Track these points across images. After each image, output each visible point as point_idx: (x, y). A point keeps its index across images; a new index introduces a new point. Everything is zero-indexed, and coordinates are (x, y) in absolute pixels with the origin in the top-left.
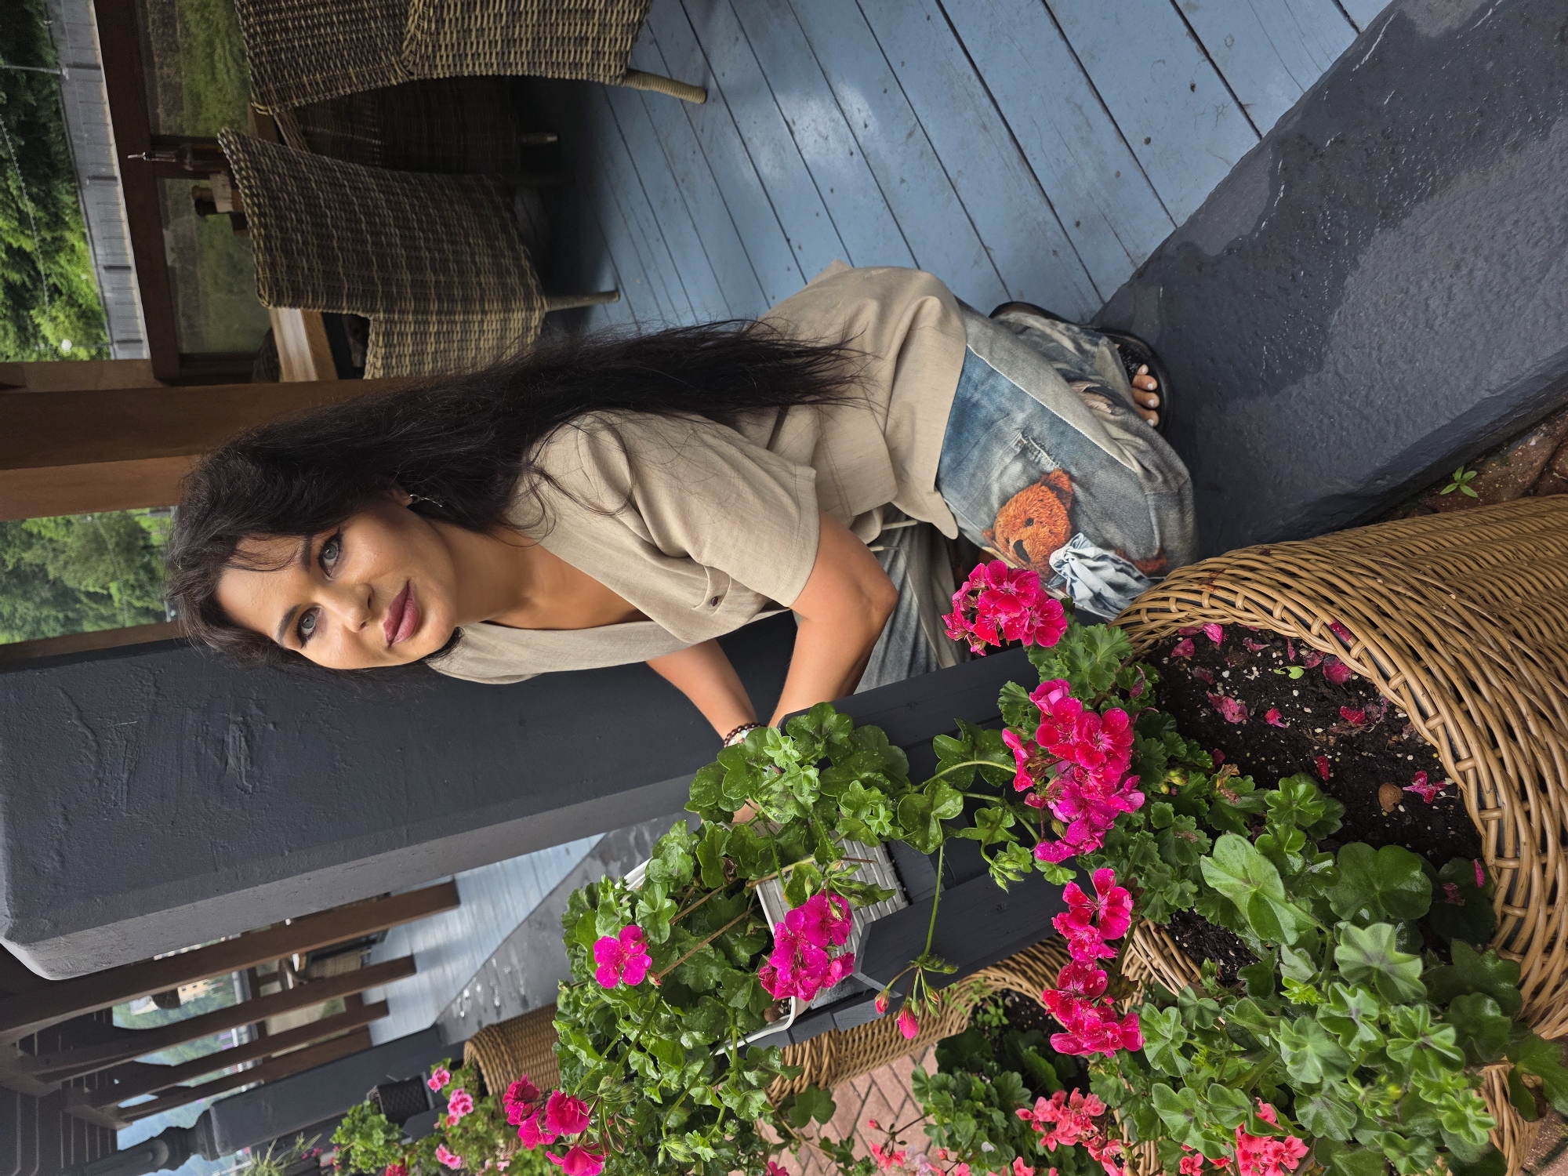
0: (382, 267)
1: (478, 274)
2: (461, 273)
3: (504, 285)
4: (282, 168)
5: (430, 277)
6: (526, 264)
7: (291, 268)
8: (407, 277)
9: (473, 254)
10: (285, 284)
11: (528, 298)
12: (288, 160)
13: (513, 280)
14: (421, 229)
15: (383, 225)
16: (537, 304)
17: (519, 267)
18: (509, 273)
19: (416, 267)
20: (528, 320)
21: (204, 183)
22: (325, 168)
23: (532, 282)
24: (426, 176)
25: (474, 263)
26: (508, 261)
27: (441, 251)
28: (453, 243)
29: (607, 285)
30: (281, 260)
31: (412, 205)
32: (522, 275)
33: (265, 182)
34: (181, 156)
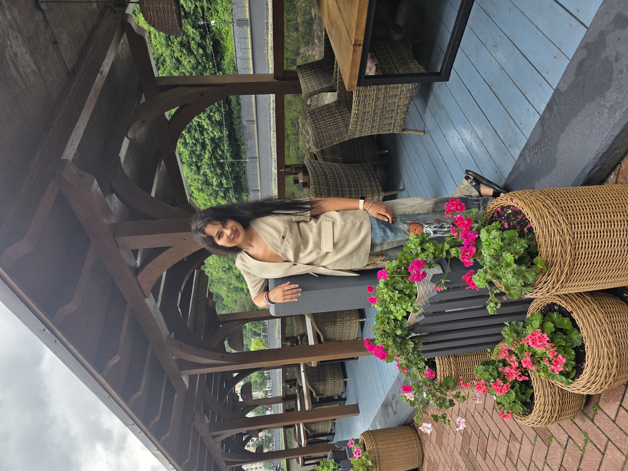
2: (361, 187)
3: (372, 190)
4: (318, 166)
5: (353, 189)
6: (378, 184)
7: (320, 189)
8: (347, 189)
9: (364, 182)
10: (318, 193)
11: (379, 192)
12: (320, 164)
13: (375, 188)
14: (351, 177)
15: (342, 177)
16: (381, 194)
19: (350, 186)
20: (379, 198)
21: (296, 176)
22: (328, 165)
23: (380, 188)
24: (353, 165)
25: (365, 185)
26: (373, 184)
27: (356, 182)
28: (359, 180)
30: (317, 186)
31: (349, 172)
34: (292, 169)
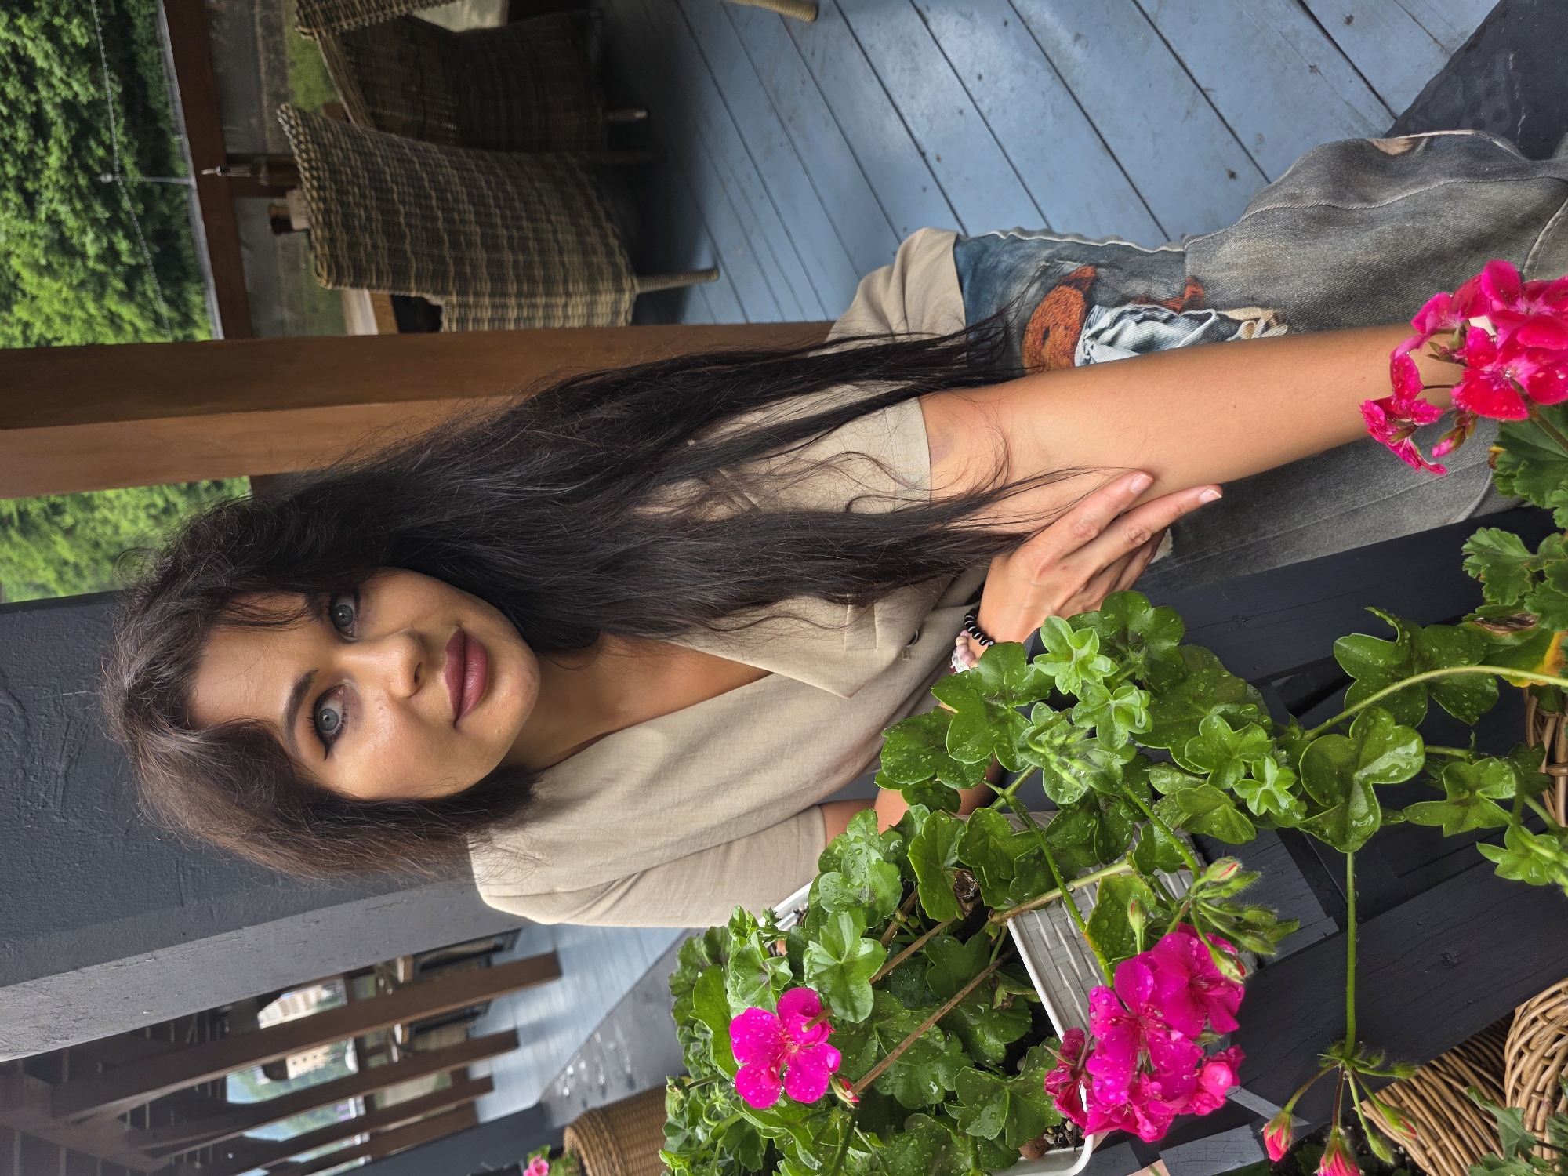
0: (455, 245)
1: (561, 252)
2: (542, 252)
3: (589, 265)
4: (345, 142)
5: (508, 256)
6: (614, 242)
7: (353, 246)
8: (482, 256)
9: (555, 232)
10: (345, 262)
11: (617, 279)
12: (353, 136)
13: (600, 259)
14: (498, 206)
15: (456, 201)
16: (627, 284)
17: (607, 245)
18: (595, 252)
19: (491, 245)
20: (616, 303)
22: (392, 145)
23: (622, 261)
25: (556, 241)
26: (593, 239)
27: (520, 228)
28: (532, 220)
29: (705, 262)
30: (341, 235)
31: (488, 182)
32: (610, 253)
33: (326, 155)
34: (255, 171)
